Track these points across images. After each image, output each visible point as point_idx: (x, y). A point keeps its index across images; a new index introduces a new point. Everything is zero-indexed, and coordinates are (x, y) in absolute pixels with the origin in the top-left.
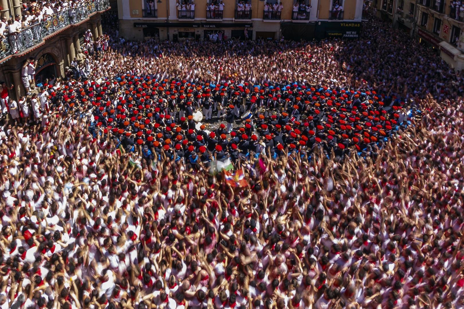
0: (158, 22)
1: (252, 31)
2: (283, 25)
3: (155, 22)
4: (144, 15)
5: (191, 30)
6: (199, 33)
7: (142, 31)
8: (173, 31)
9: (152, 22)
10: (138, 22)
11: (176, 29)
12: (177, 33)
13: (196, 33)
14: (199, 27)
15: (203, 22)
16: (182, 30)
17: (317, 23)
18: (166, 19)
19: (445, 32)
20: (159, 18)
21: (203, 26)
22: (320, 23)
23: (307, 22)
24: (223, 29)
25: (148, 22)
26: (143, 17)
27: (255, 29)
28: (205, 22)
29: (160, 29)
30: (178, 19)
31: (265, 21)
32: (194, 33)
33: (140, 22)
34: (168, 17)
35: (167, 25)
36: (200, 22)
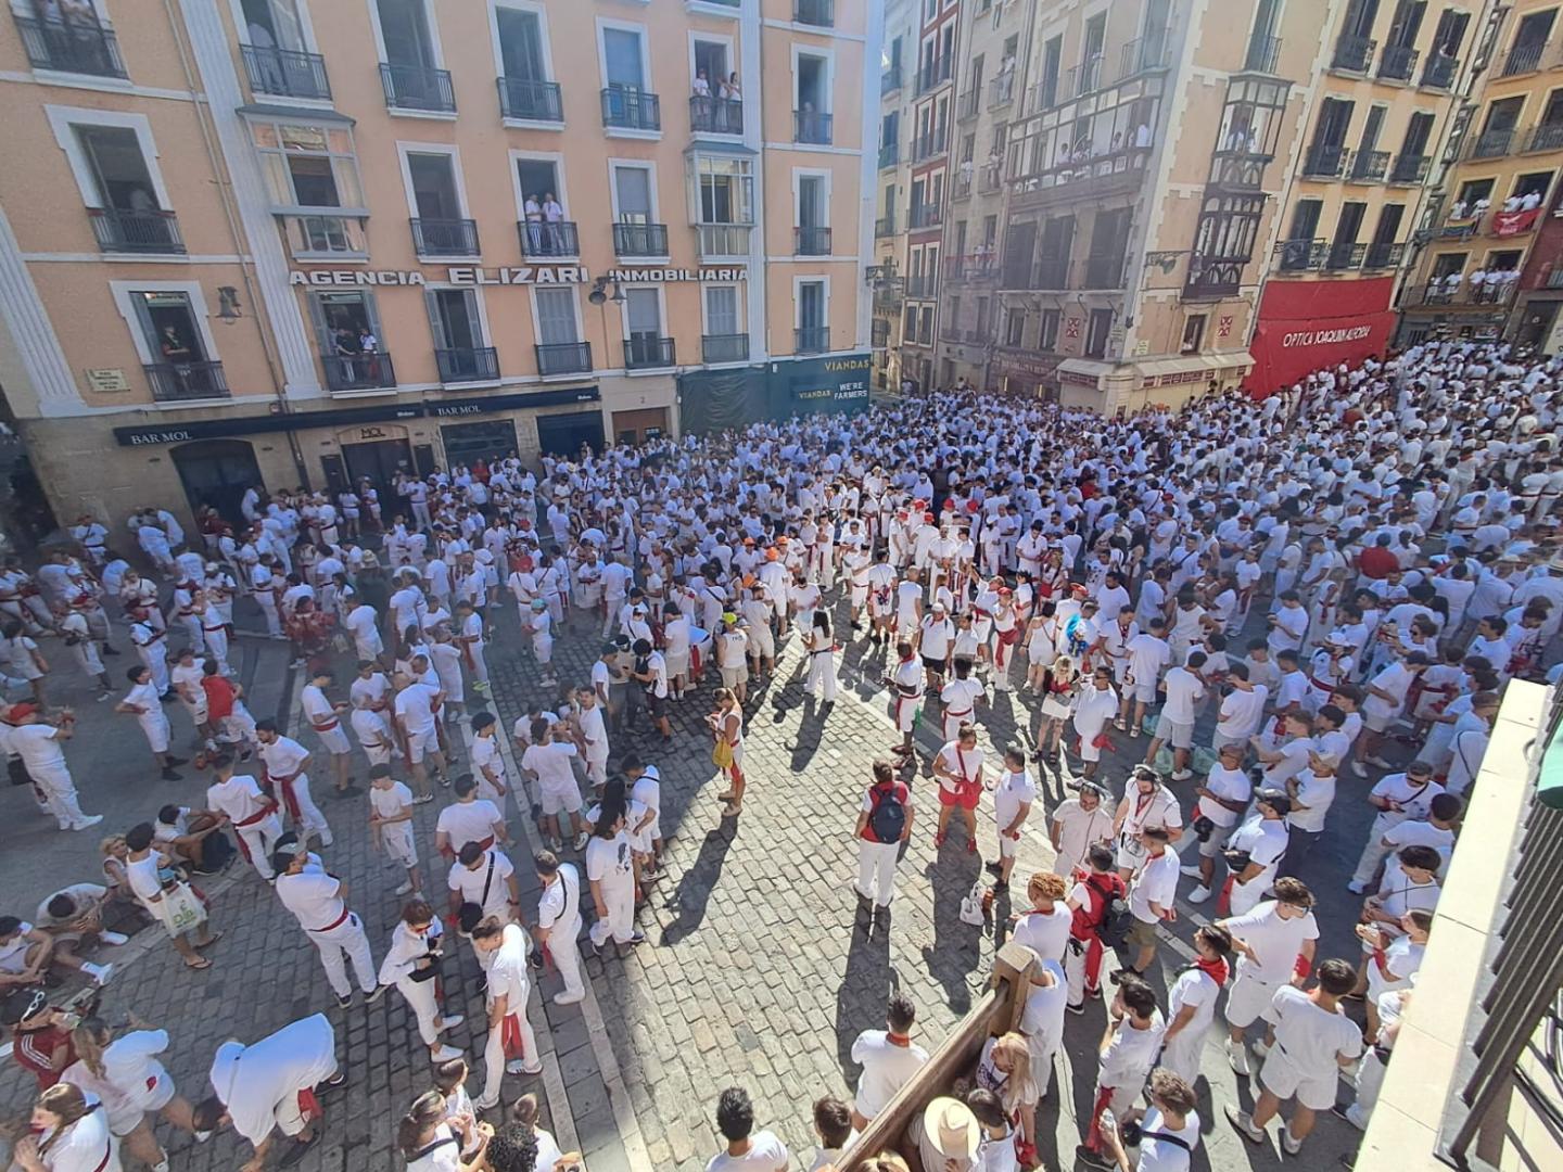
0: (238, 415)
1: (600, 412)
2: (682, 382)
3: (224, 415)
4: (159, 390)
5: (393, 433)
6: (424, 440)
7: (167, 463)
8: (319, 446)
9: (206, 417)
10: (135, 422)
11: (327, 434)
12: (334, 449)
13: (414, 441)
14: (419, 415)
15: (432, 397)
16: (355, 436)
17: (768, 366)
18: (273, 397)
19: (1072, 335)
20: (237, 400)
21: (434, 414)
22: (775, 368)
23: (744, 364)
24: (508, 415)
25: (188, 418)
26: (157, 399)
27: (608, 406)
28: (439, 397)
29: (258, 443)
30: (326, 394)
31: (633, 373)
32: (406, 441)
33: (146, 421)
34: (279, 390)
35: (285, 422)
36: (419, 400)
